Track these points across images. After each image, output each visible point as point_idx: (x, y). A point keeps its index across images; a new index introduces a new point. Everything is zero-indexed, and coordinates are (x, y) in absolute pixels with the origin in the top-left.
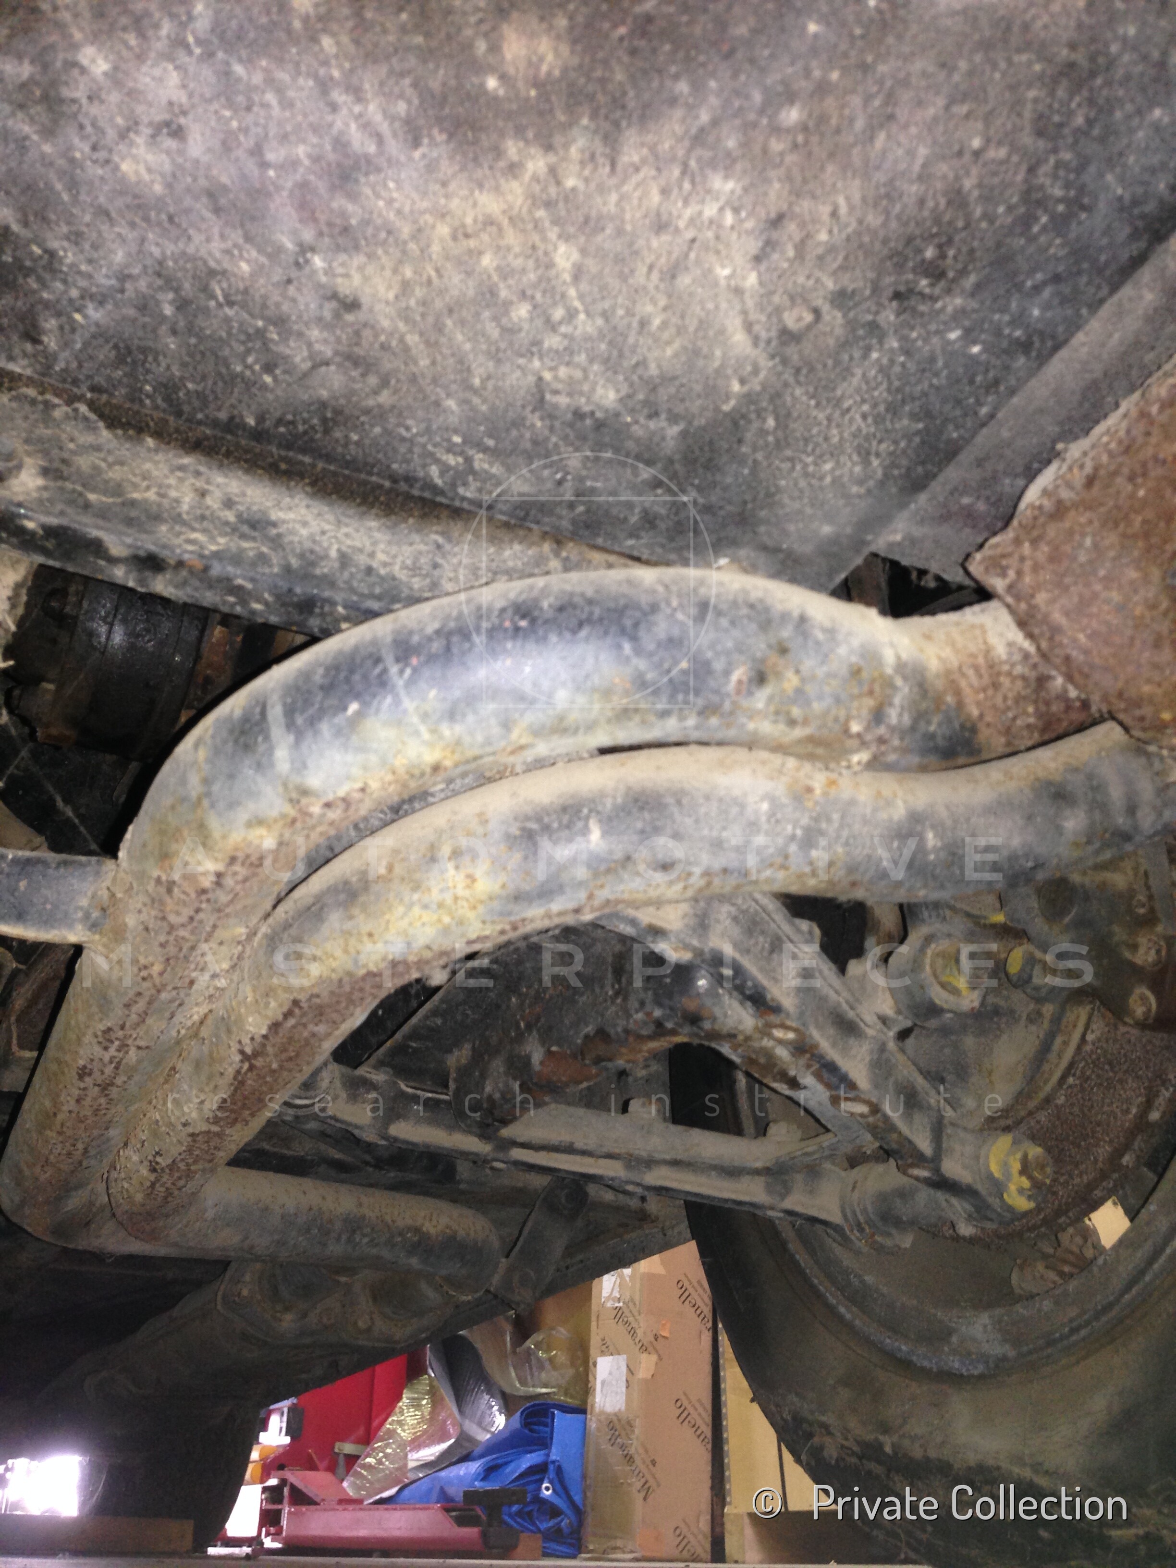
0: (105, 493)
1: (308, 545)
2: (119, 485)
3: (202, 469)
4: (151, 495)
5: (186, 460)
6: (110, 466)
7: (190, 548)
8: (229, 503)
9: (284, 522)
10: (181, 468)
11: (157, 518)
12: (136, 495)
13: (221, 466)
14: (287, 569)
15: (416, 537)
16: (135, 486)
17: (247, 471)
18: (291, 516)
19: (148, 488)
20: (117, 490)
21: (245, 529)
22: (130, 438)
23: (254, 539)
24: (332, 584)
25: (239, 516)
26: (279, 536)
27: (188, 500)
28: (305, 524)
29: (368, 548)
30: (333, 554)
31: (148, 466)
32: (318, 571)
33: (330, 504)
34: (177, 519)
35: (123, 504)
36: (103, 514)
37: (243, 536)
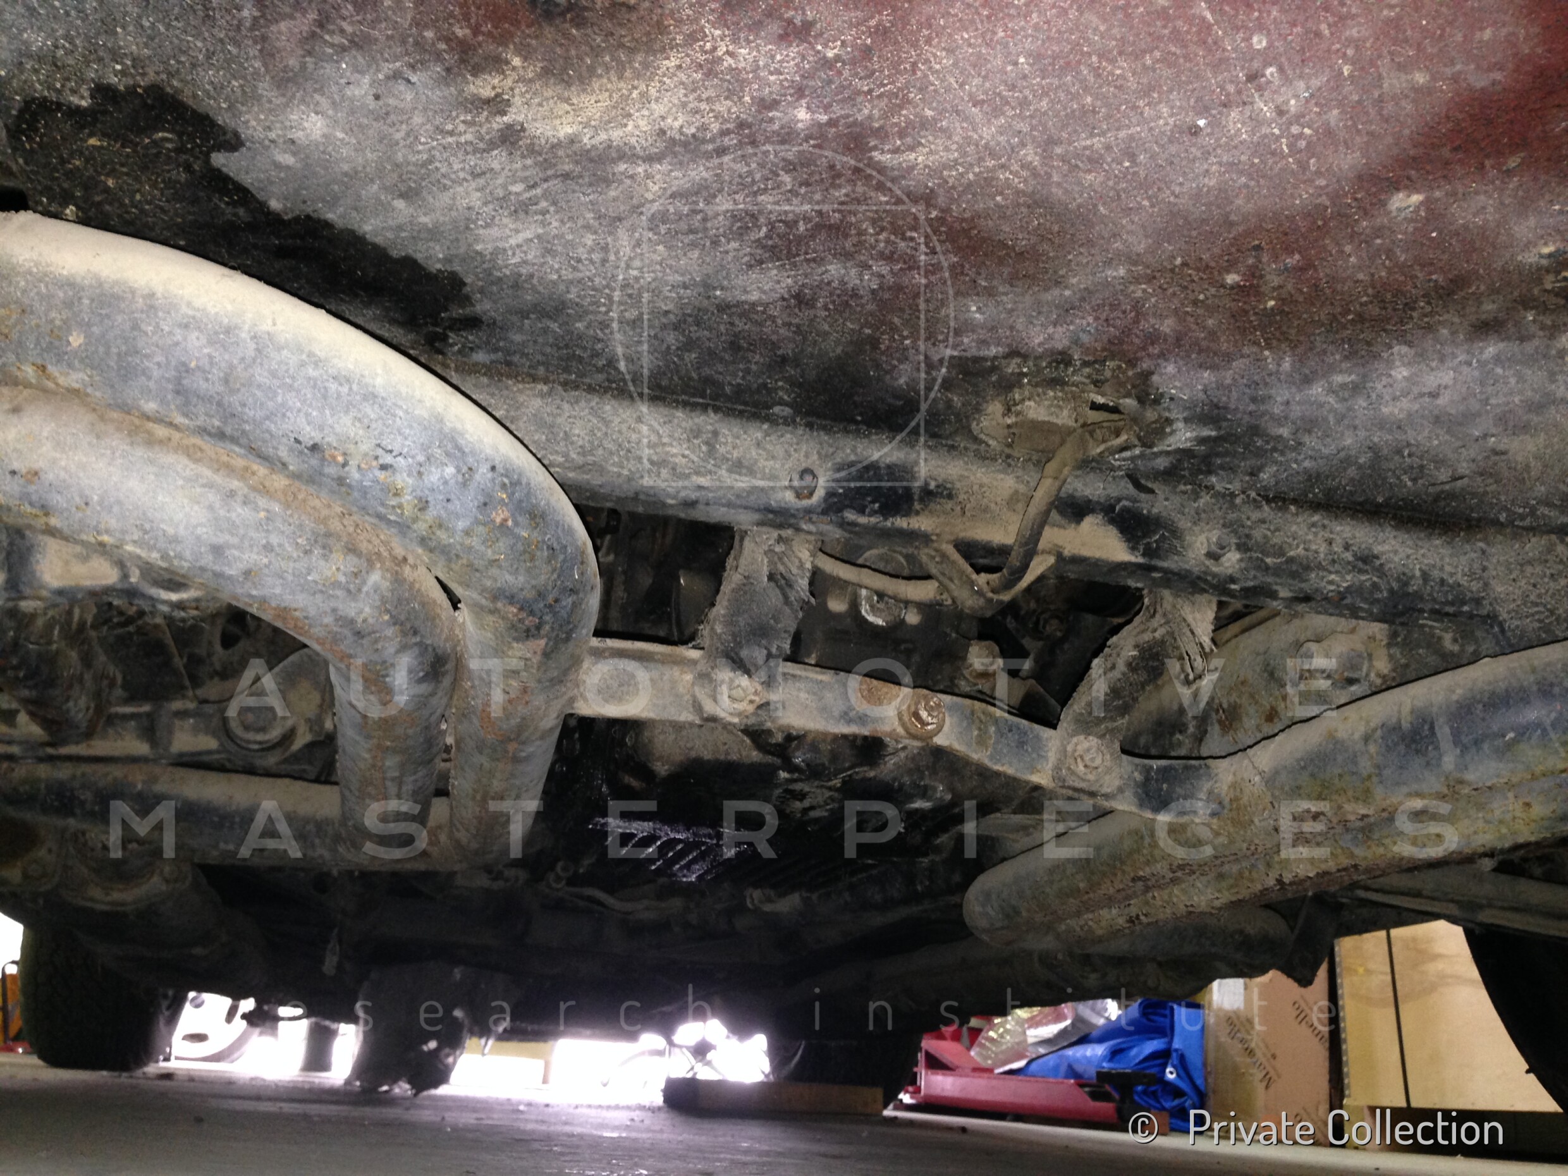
0: (1274, 555)
1: (1401, 569)
2: (1281, 548)
3: (1326, 522)
4: (1300, 551)
5: (1316, 518)
6: (1273, 532)
7: (1332, 588)
8: (1347, 547)
9: (1383, 553)
10: (1314, 525)
11: (1307, 568)
12: (1292, 553)
13: (1336, 517)
14: (1391, 591)
15: (1468, 547)
16: (1290, 545)
17: (1353, 517)
18: (1387, 547)
19: (1298, 546)
20: (1281, 552)
21: (1360, 564)
22: (1280, 509)
23: (1366, 572)
24: (1421, 598)
25: (1355, 555)
26: (1381, 565)
27: (1323, 548)
28: (1396, 552)
29: (1439, 564)
30: (1418, 573)
31: (1294, 528)
32: (1410, 590)
33: (1408, 532)
34: (1320, 567)
35: (1287, 562)
36: (1277, 571)
37: (1361, 571)
